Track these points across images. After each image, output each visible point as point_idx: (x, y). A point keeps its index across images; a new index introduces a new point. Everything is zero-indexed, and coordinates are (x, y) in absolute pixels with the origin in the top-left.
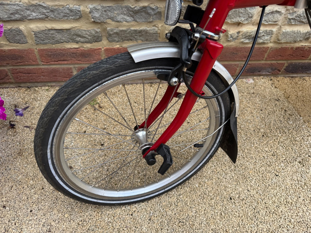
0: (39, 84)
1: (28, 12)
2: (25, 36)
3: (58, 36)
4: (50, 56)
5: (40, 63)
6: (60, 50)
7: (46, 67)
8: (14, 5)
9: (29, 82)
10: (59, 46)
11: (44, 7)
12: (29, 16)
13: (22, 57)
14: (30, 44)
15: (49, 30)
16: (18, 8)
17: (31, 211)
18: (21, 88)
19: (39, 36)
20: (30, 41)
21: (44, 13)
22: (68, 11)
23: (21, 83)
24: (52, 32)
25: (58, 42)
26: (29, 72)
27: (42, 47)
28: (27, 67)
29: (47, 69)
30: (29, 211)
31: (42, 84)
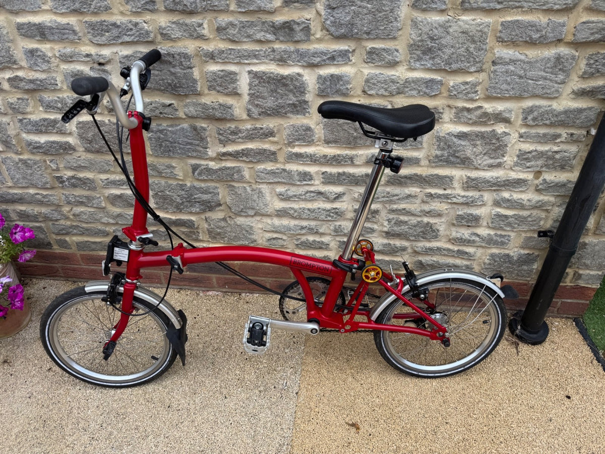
0: (83, 280)
1: (71, 230)
2: (70, 245)
3: (93, 246)
4: (89, 260)
5: (82, 263)
6: (96, 256)
7: (87, 267)
8: (62, 225)
9: (75, 278)
10: (95, 253)
11: (81, 227)
12: (72, 232)
13: (68, 258)
14: (74, 250)
15: (86, 242)
16: (64, 227)
17: (26, 382)
18: (68, 281)
19: (80, 245)
20: (73, 248)
21: (81, 231)
22: (97, 231)
23: (69, 277)
24: (89, 243)
25: (93, 250)
26: (74, 270)
27: (82, 253)
28: (72, 266)
29: (87, 269)
30: (24, 381)
31: (85, 280)
